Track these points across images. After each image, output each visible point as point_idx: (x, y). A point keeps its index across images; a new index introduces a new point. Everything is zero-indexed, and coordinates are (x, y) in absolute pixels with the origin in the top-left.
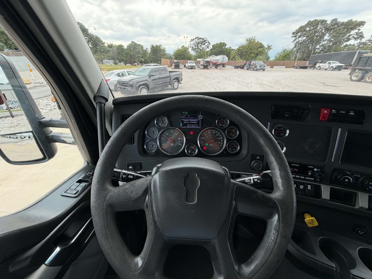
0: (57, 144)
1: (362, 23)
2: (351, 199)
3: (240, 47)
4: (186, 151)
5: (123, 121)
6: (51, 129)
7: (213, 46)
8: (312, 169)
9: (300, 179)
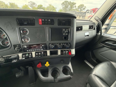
1: (75, 3)
2: (56, 53)
3: (47, 7)
7: (38, 6)
8: (42, 46)
9: (38, 50)
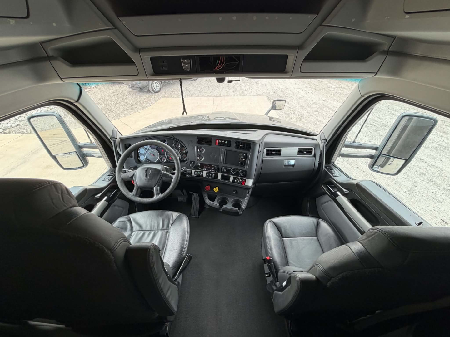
0: (88, 158)
2: (228, 178)
4: (160, 160)
5: (126, 149)
6: (84, 149)
8: (214, 167)
9: (210, 171)
